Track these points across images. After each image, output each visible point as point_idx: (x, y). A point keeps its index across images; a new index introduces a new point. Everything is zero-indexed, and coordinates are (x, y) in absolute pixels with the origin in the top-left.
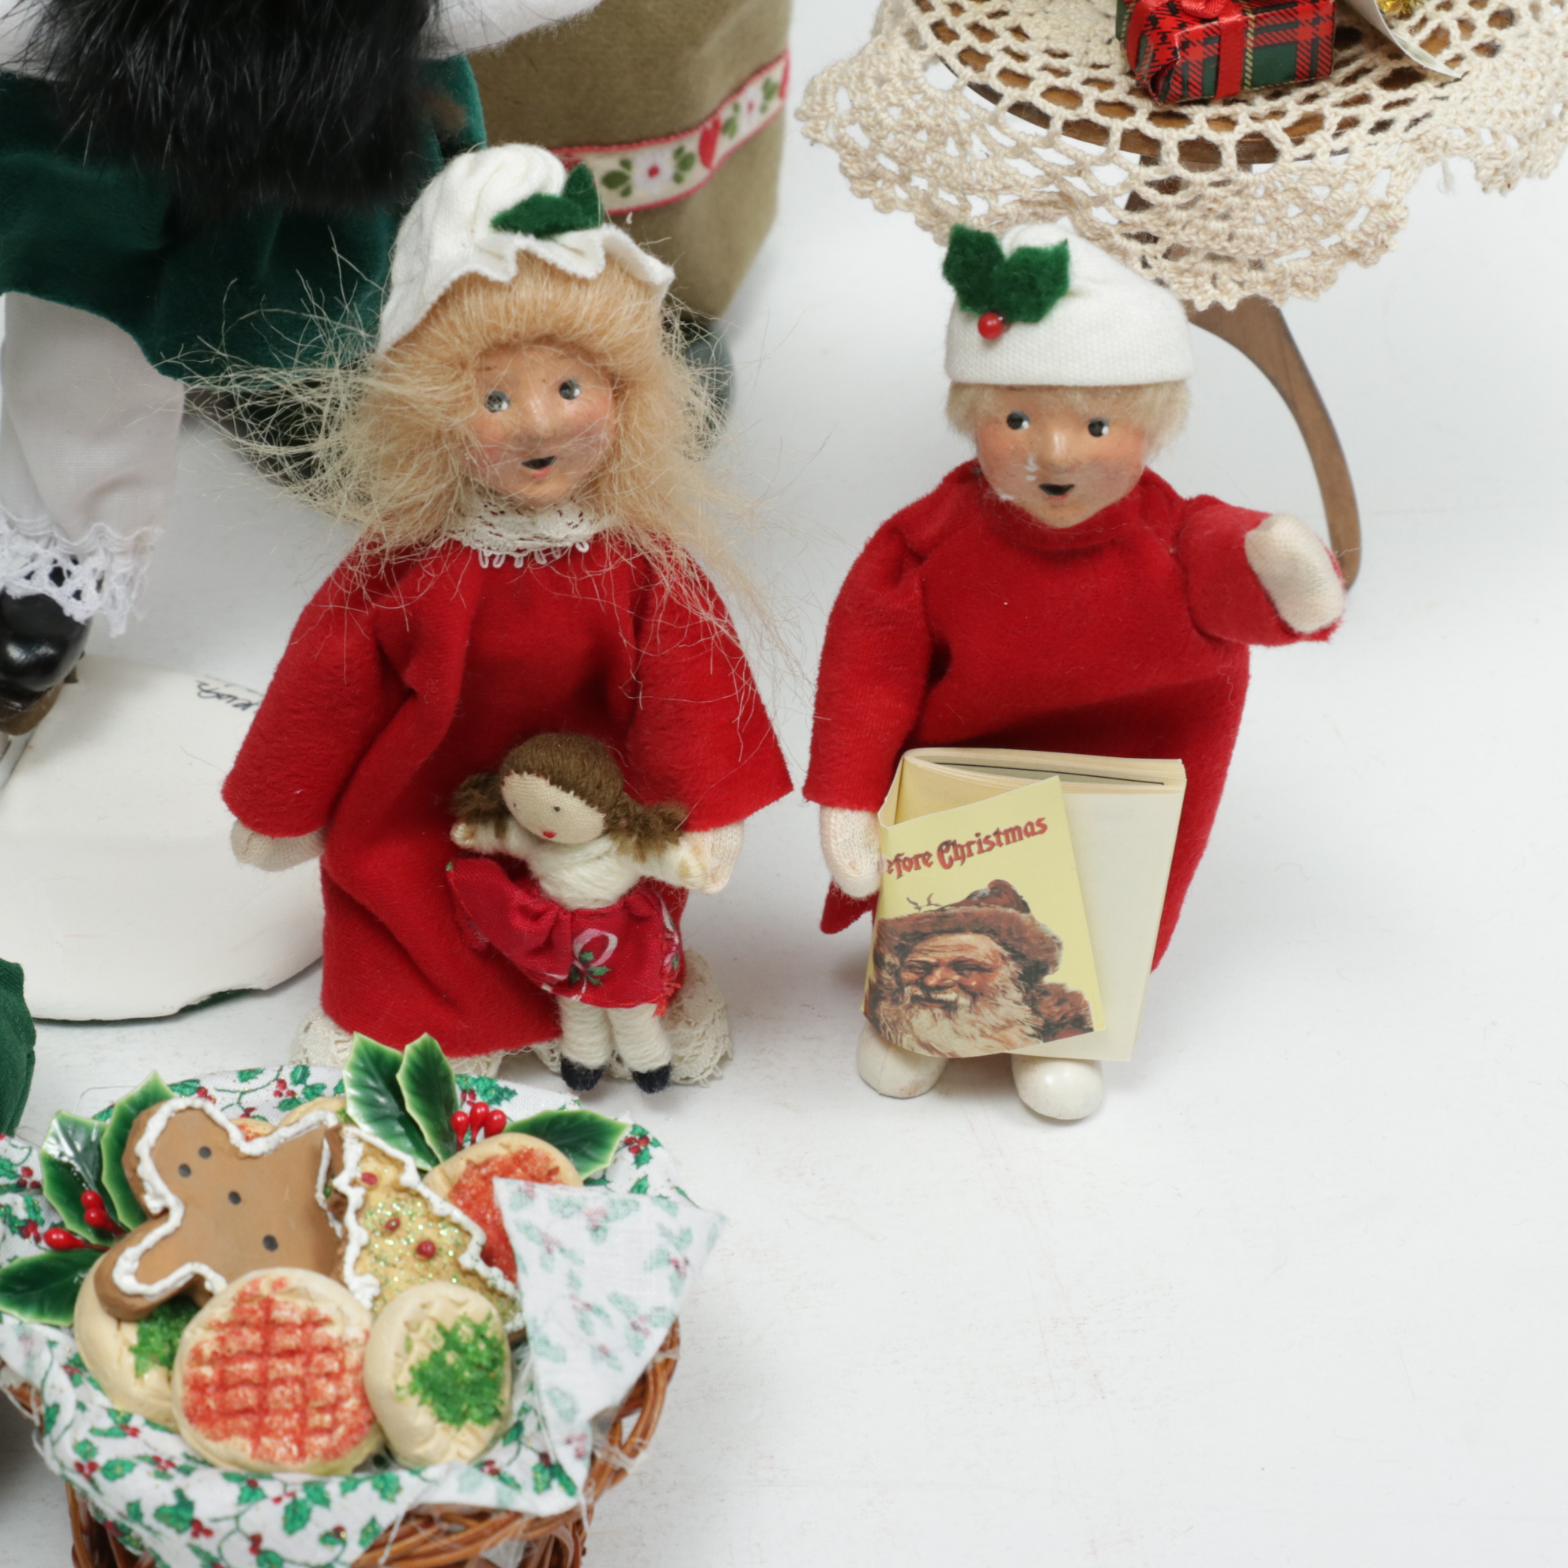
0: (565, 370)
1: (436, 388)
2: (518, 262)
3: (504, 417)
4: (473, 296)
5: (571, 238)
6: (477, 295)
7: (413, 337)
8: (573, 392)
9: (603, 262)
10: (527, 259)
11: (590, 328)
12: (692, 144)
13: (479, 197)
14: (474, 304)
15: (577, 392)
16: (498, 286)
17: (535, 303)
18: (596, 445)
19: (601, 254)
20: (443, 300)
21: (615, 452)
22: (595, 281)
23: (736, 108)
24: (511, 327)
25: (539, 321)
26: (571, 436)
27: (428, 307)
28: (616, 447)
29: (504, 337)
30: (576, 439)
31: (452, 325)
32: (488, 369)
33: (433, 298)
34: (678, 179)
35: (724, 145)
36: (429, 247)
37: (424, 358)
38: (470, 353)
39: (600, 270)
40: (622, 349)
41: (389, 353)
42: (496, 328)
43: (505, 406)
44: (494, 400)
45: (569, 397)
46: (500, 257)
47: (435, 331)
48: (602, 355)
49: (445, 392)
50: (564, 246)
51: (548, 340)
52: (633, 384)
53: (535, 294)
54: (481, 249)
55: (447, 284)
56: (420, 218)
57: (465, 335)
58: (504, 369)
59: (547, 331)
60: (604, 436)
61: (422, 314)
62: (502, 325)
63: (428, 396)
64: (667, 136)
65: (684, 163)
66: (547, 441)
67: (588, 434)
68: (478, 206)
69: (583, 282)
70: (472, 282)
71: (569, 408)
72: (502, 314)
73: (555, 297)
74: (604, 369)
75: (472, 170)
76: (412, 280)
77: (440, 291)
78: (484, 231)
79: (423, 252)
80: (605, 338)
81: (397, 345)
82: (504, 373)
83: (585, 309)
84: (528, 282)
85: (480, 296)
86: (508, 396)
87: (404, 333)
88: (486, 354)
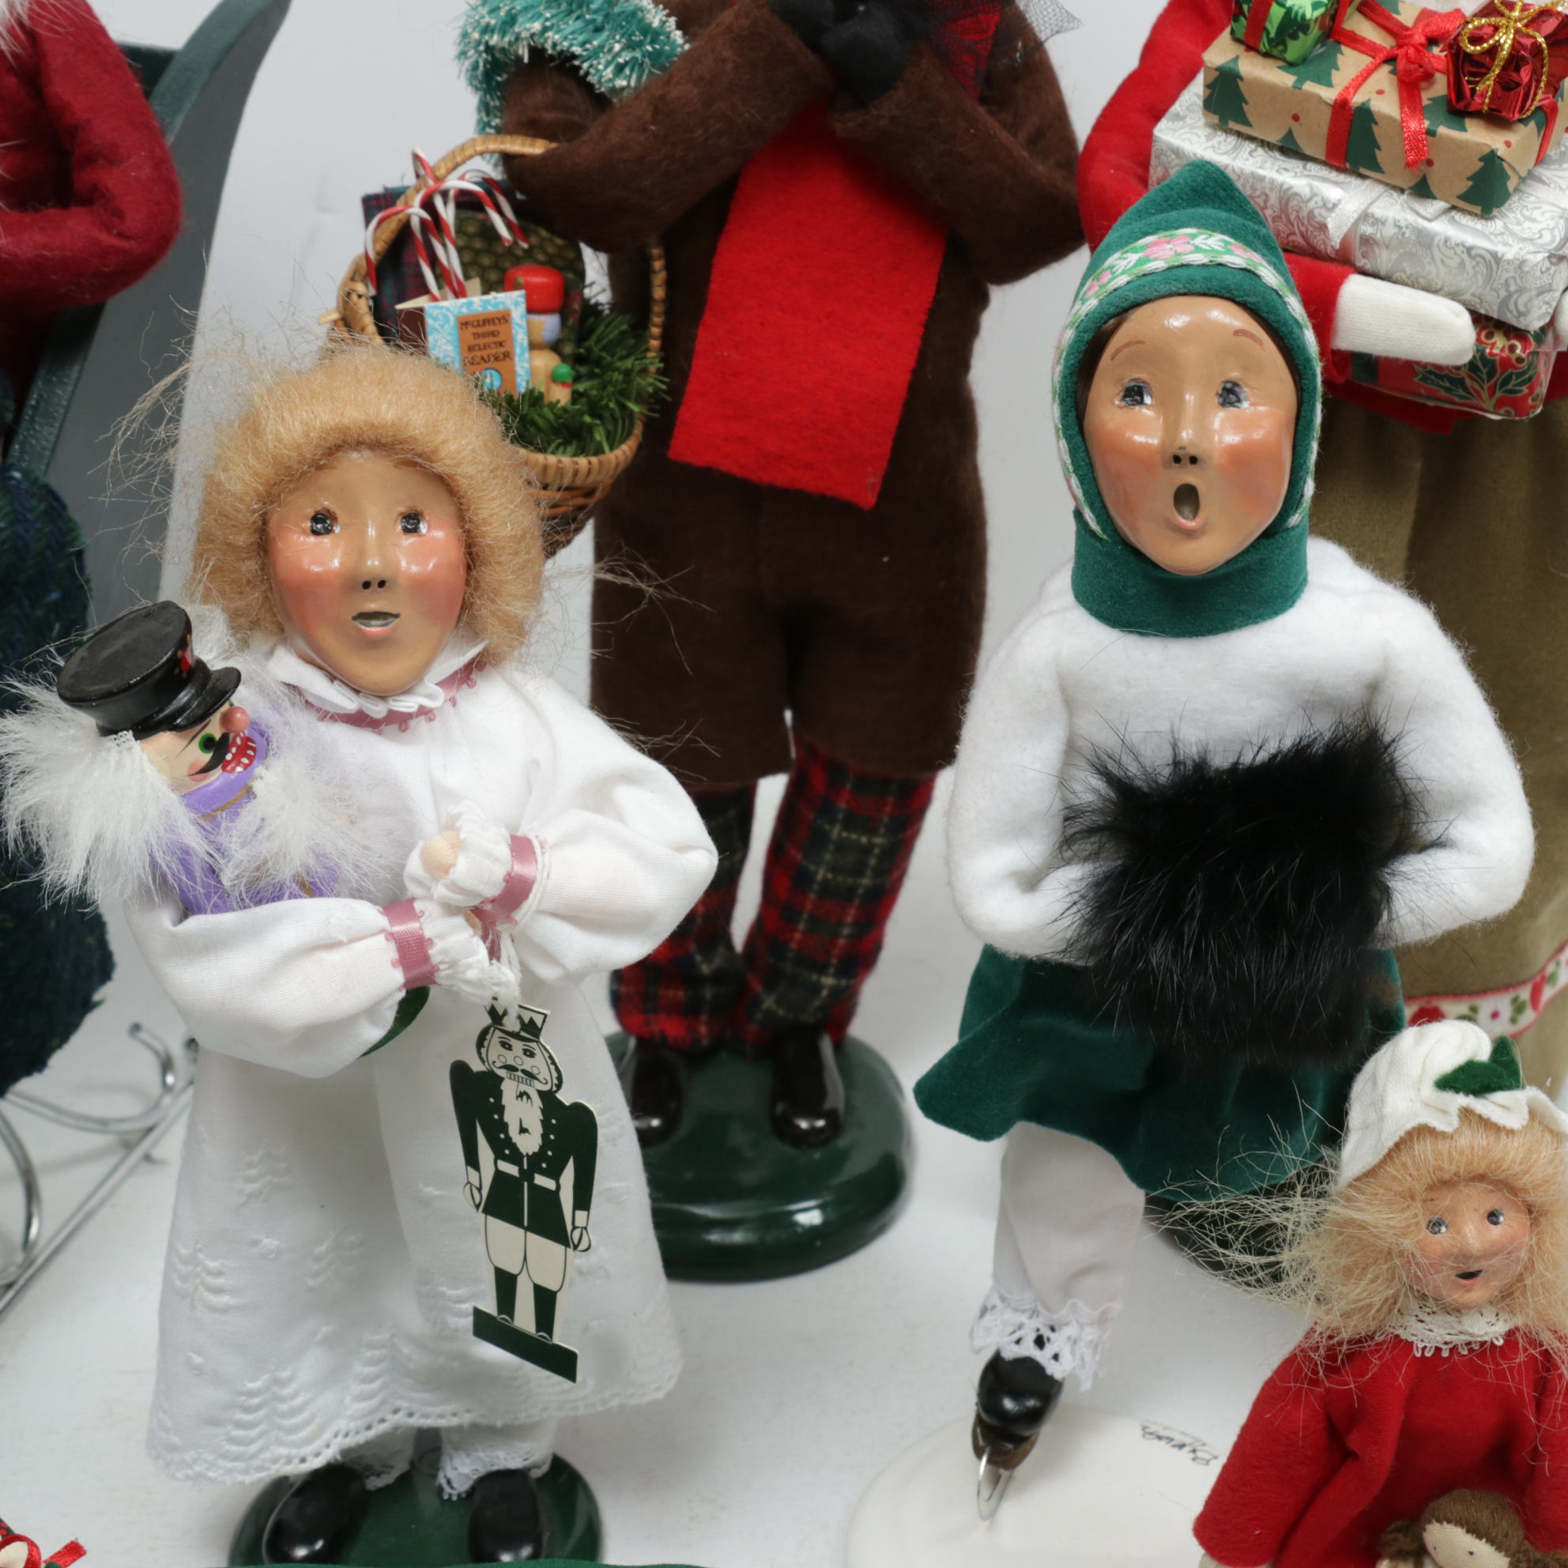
0: (1492, 1202)
1: (1391, 1216)
2: (1460, 1117)
3: (1444, 1237)
4: (1422, 1142)
5: (1500, 1096)
6: (1425, 1142)
7: (1371, 1174)
8: (1498, 1219)
9: (1527, 1117)
10: (1466, 1113)
11: (1516, 1168)
12: (1525, 994)
13: (1424, 1063)
14: (1423, 1149)
15: (1501, 1219)
16: (1443, 1135)
17: (1473, 1148)
18: (1518, 1261)
19: (1526, 1111)
20: (1397, 1145)
21: (1530, 1266)
22: (1520, 1132)
24: (1453, 1168)
25: (1475, 1164)
26: (1495, 1254)
27: (1386, 1151)
28: (1531, 1261)
29: (1446, 1177)
30: (1500, 1257)
31: (1405, 1165)
32: (1432, 1200)
33: (1391, 1144)
34: (1513, 1020)
35: (1548, 993)
36: (1383, 1101)
37: (1382, 1191)
38: (1418, 1187)
39: (1525, 1123)
40: (1539, 1185)
41: (1350, 1186)
42: (1441, 1169)
43: (1443, 1229)
44: (1435, 1225)
45: (1496, 1223)
46: (1445, 1112)
47: (1391, 1169)
48: (1525, 1190)
49: (1398, 1219)
50: (1494, 1103)
51: (1482, 1178)
52: (1547, 1212)
53: (1472, 1141)
54: (1426, 1104)
55: (1402, 1133)
56: (1374, 1079)
57: (1415, 1173)
58: (1446, 1200)
59: (1481, 1171)
60: (1523, 1255)
61: (1381, 1156)
62: (1446, 1166)
63: (1385, 1222)
64: (1507, 987)
65: (1518, 1008)
66: (1478, 1258)
67: (1509, 1253)
68: (1423, 1069)
69: (1510, 1132)
70: (1423, 1131)
71: (1495, 1232)
72: (1446, 1157)
73: (1488, 1144)
74: (1524, 1202)
75: (1418, 1041)
76: (1367, 1128)
77: (1396, 1139)
78: (1428, 1091)
79: (1378, 1104)
80: (1527, 1177)
81: (1358, 1179)
82: (1446, 1203)
83: (1512, 1154)
84: (1467, 1132)
85: (1428, 1142)
86: (1447, 1222)
87: (1364, 1171)
88: (1431, 1188)
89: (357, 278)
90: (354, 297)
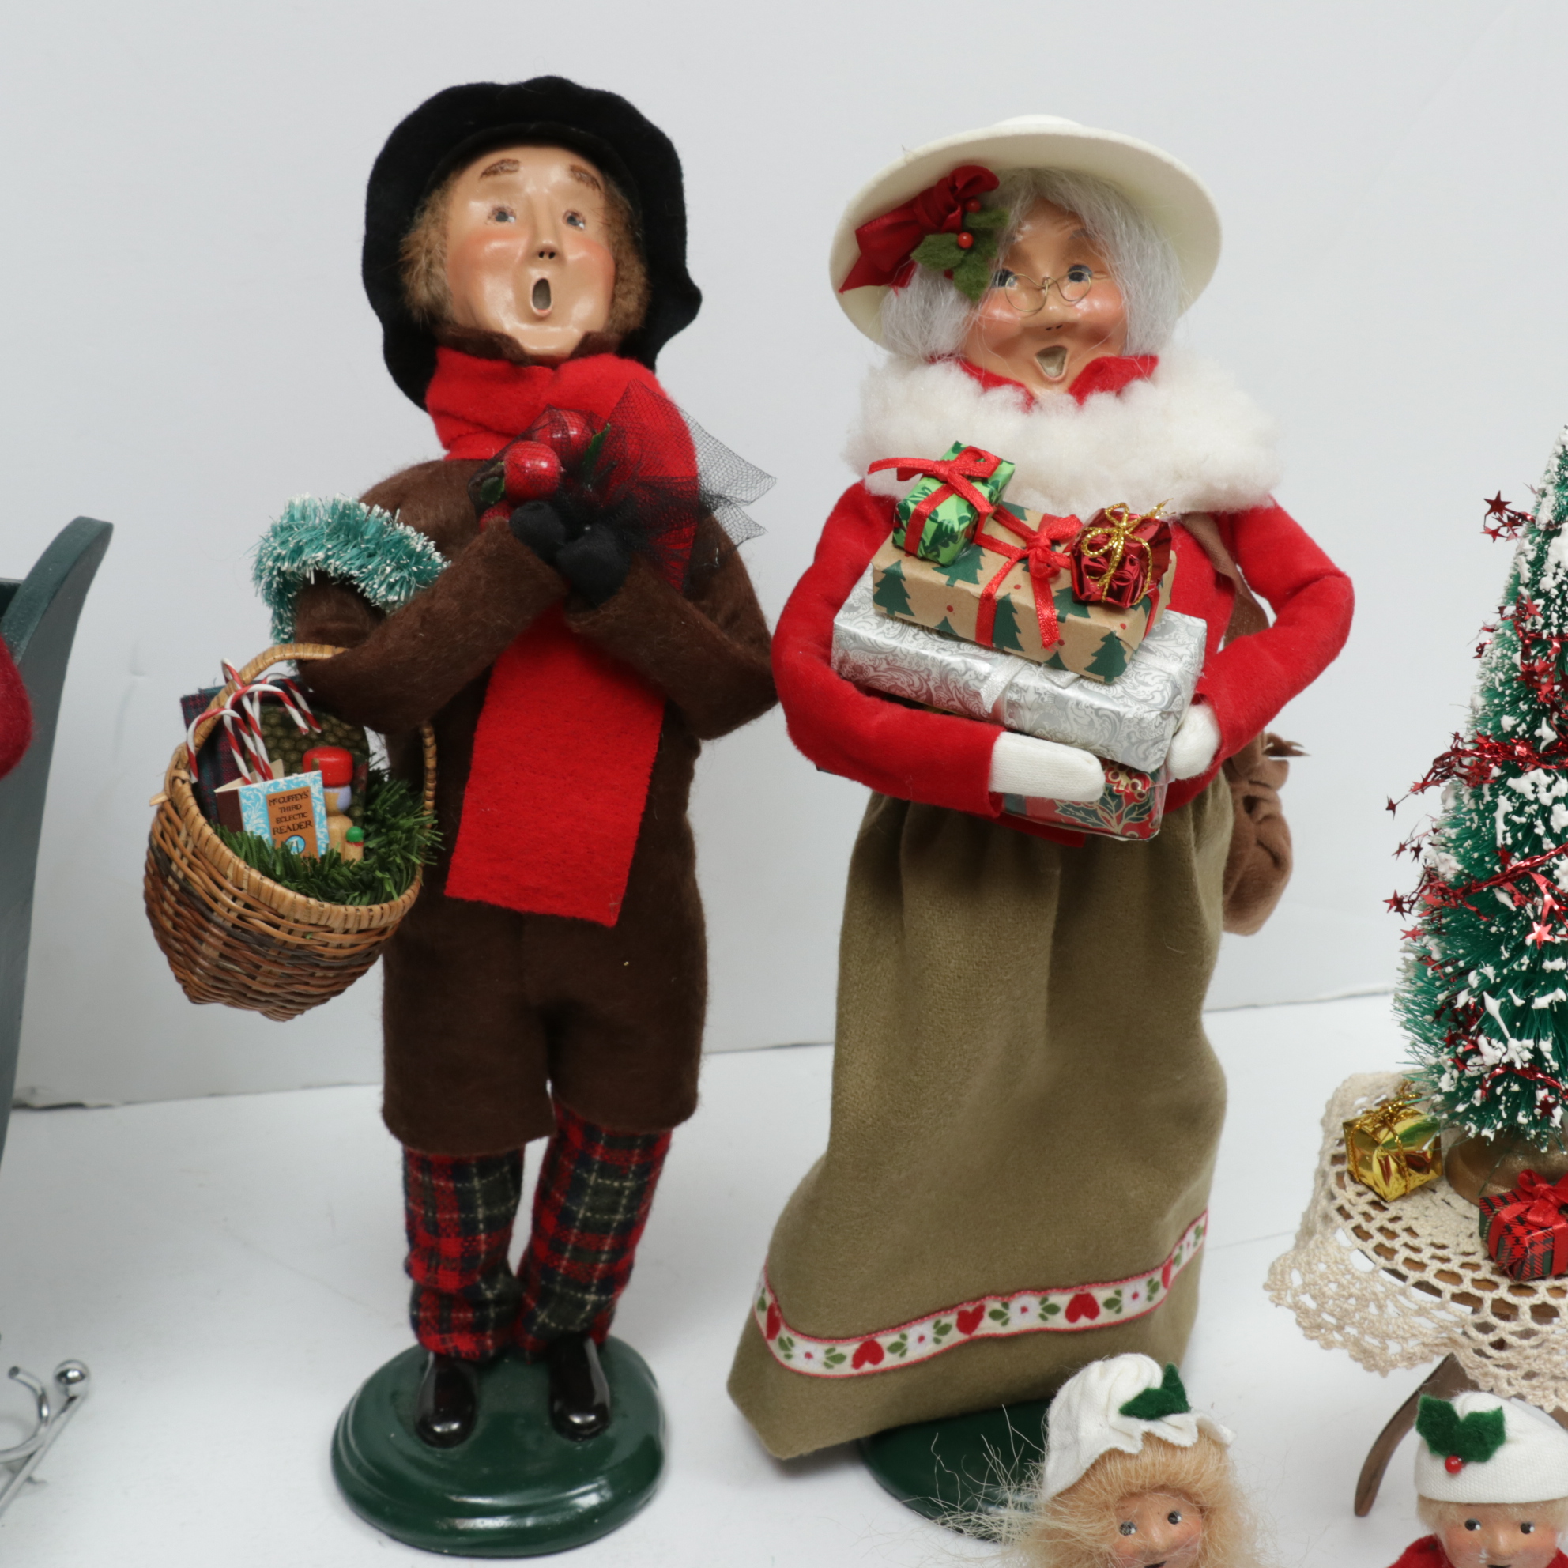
0: (1171, 1505)
1: (1091, 1525)
2: (1143, 1441)
3: (1134, 1540)
4: (1113, 1463)
5: (1173, 1419)
6: (1115, 1462)
7: (1072, 1490)
8: (1176, 1518)
9: (1196, 1435)
10: (1148, 1437)
11: (1190, 1479)
12: (1157, 1276)
13: (1110, 1393)
14: (1115, 1467)
15: (1179, 1518)
16: (1130, 1456)
17: (1154, 1465)
18: (1195, 1551)
19: (1195, 1430)
20: (1093, 1466)
21: (1203, 1555)
22: (1191, 1448)
23: (1181, 1248)
24: (1140, 1482)
25: (1158, 1478)
26: (1176, 1548)
27: (1084, 1471)
28: (1205, 1550)
29: (1134, 1490)
30: (1180, 1550)
31: (1100, 1482)
32: (1123, 1508)
33: (1088, 1466)
34: (1150, 1298)
35: (1174, 1271)
36: (1077, 1427)
37: (1082, 1504)
38: (1111, 1500)
39: (1195, 1440)
40: (1209, 1490)
41: (1054, 1499)
42: (1129, 1483)
43: (1133, 1531)
44: (1125, 1528)
45: (1175, 1522)
46: (1130, 1436)
47: (1088, 1486)
48: (1197, 1494)
49: (1097, 1528)
50: (1168, 1424)
51: (1163, 1488)
52: (1215, 1509)
53: (1155, 1458)
54: (1114, 1429)
55: (1096, 1456)
56: (1068, 1407)
57: (1109, 1488)
58: (1135, 1508)
59: (1161, 1483)
60: (1198, 1547)
61: (1080, 1476)
62: (1134, 1481)
63: (1087, 1531)
64: (1144, 1273)
65: (1153, 1288)
66: (1163, 1554)
67: (1187, 1546)
68: (1109, 1399)
69: (1184, 1449)
70: (1114, 1454)
71: (1175, 1530)
72: (1133, 1474)
73: (1167, 1460)
74: (1197, 1503)
75: (1103, 1374)
76: (1065, 1448)
77: (1092, 1461)
78: (1115, 1418)
79: (1073, 1427)
80: (1199, 1484)
81: (1060, 1495)
82: (1135, 1511)
83: (1186, 1466)
84: (1149, 1451)
85: (1118, 1461)
86: (1136, 1525)
87: (1066, 1487)
88: (1122, 1498)
89: (180, 766)
90: (179, 782)
